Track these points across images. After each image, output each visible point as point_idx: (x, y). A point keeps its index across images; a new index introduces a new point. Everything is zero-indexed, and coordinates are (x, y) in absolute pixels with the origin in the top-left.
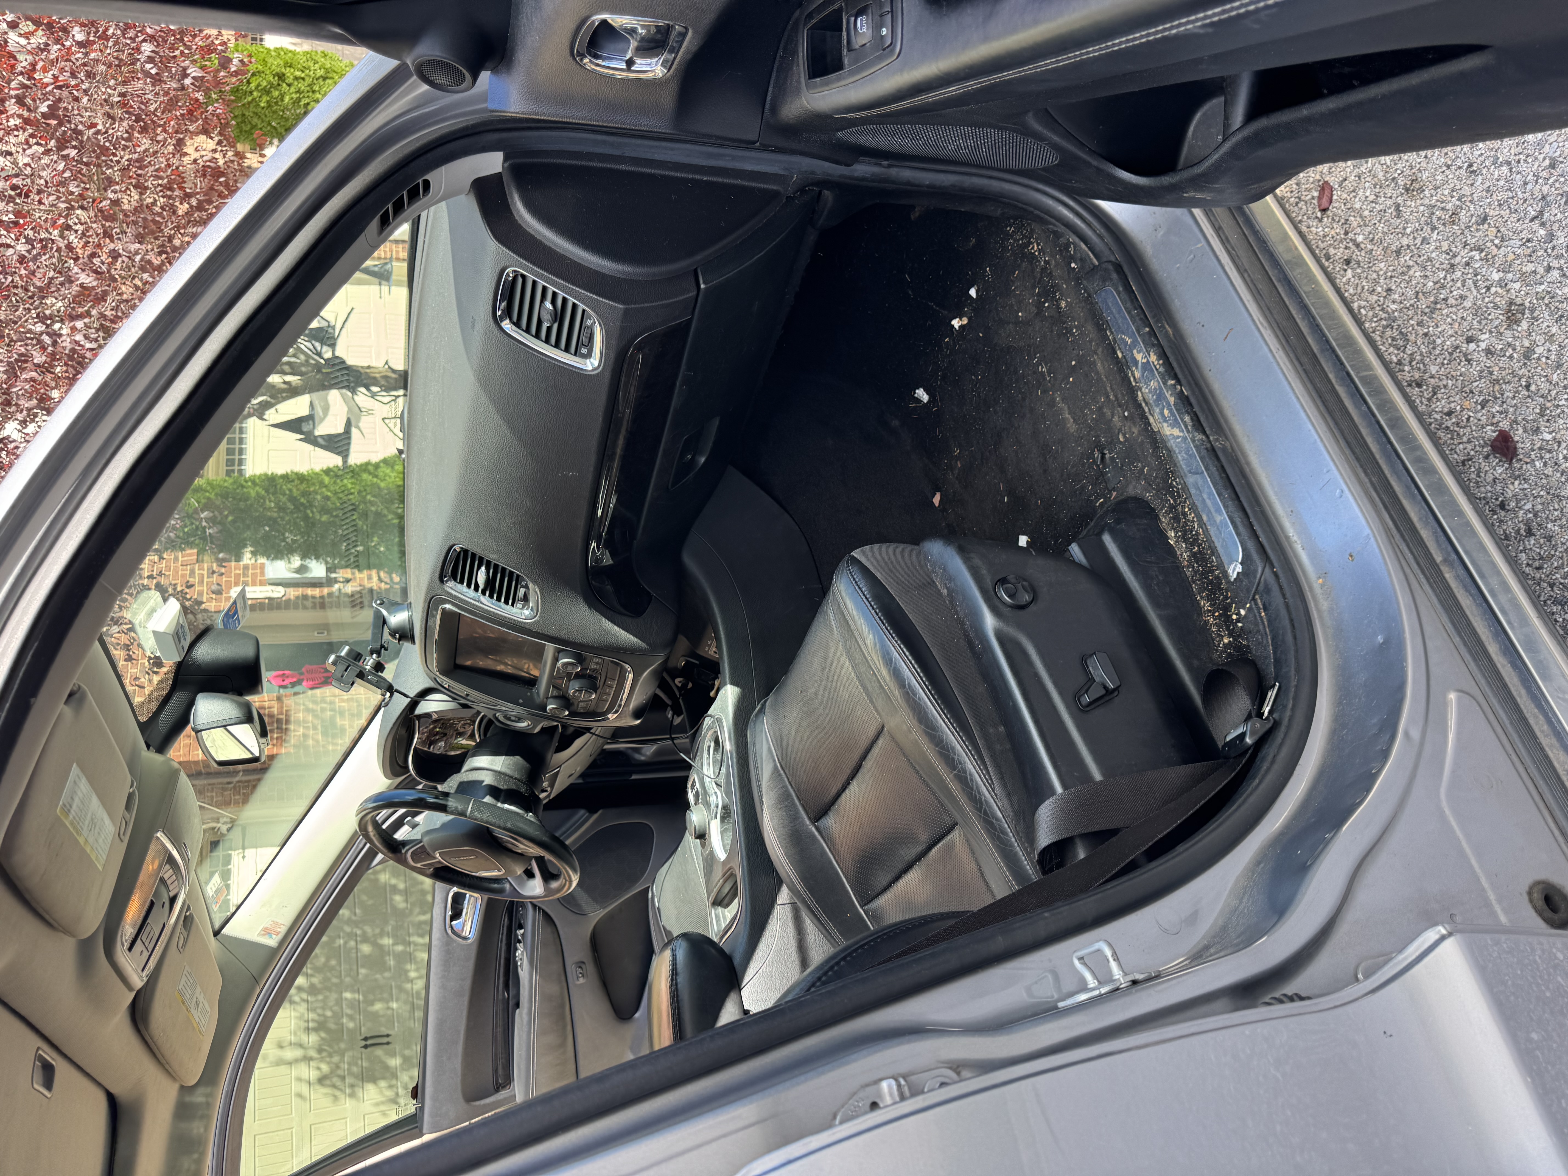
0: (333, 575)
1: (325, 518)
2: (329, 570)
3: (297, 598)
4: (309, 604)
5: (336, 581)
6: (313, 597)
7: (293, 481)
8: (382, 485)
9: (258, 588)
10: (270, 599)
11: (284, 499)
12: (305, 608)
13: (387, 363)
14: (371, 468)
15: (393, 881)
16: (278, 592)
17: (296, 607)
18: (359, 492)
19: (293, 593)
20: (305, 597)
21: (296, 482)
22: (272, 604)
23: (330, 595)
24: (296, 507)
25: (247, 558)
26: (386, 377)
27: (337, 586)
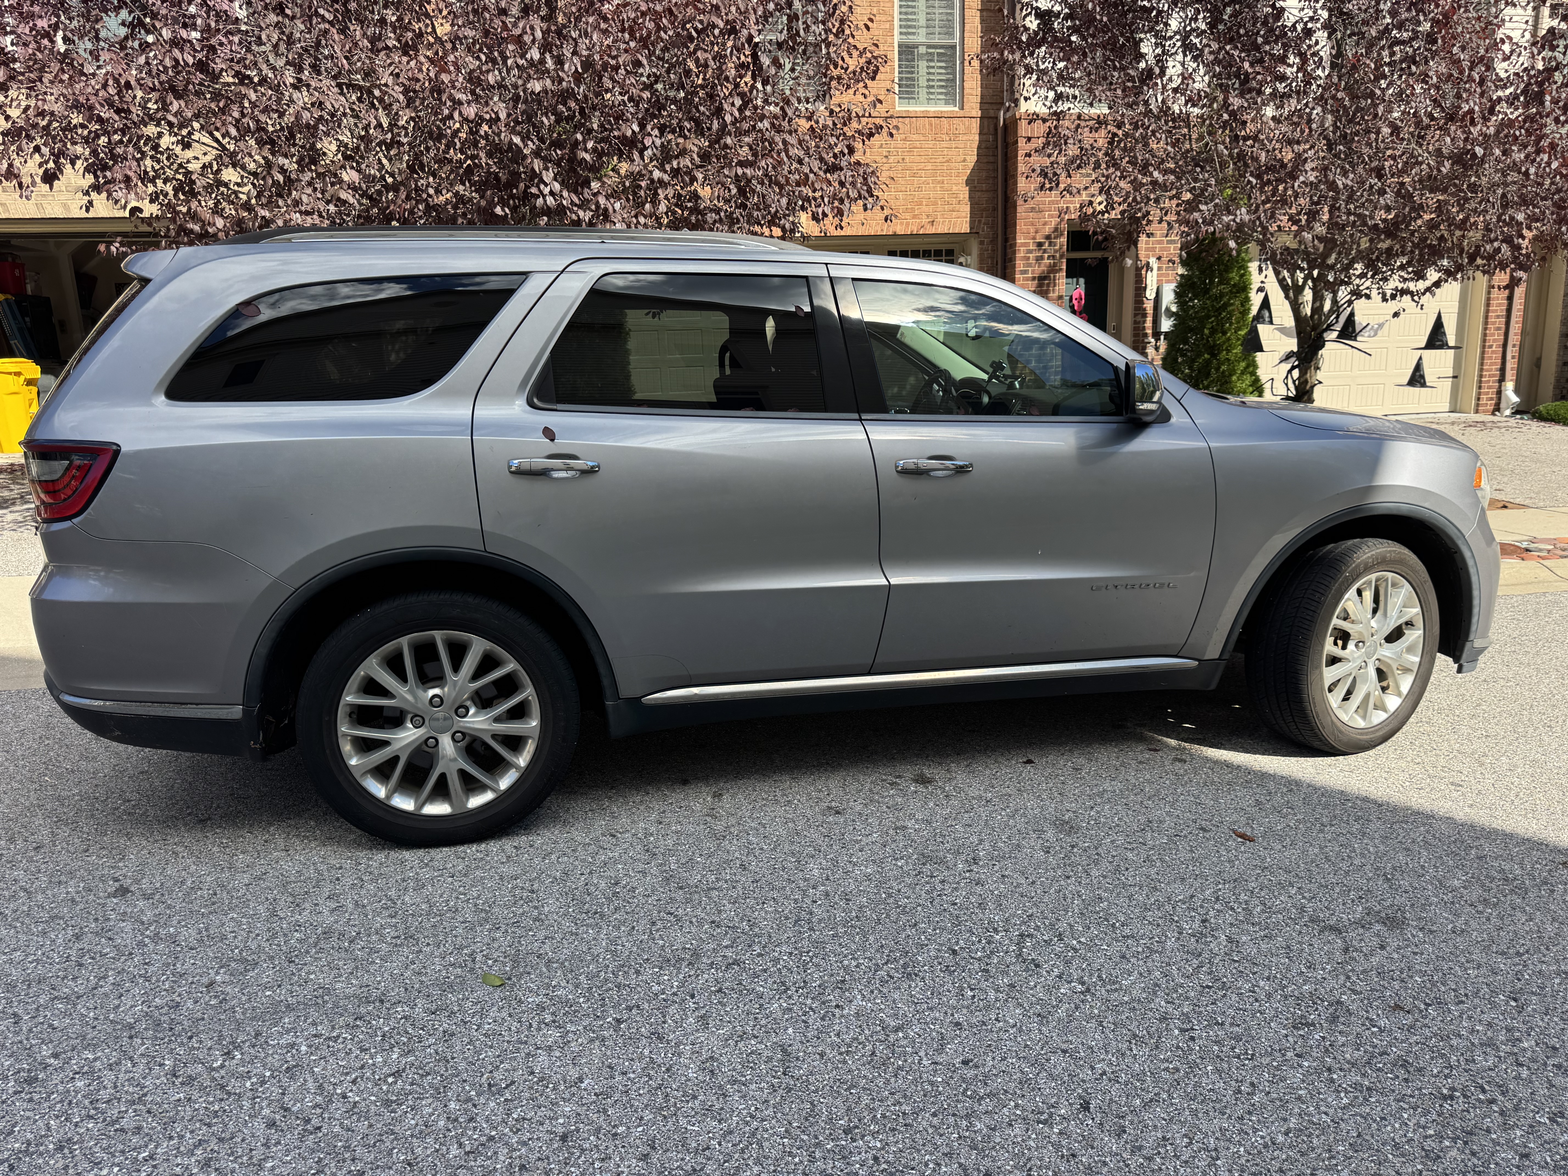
0: (1162, 337)
1: (1206, 331)
2: (1166, 334)
3: (1145, 309)
4: (1139, 318)
5: (1157, 339)
6: (1144, 322)
7: (1242, 305)
8: (1234, 378)
9: (1155, 279)
10: (1145, 288)
11: (1225, 299)
12: (1135, 315)
13: (1320, 382)
14: (1251, 369)
15: (908, 387)
16: (1150, 294)
17: (1136, 309)
18: (1228, 360)
19: (1149, 306)
20: (1145, 315)
21: (1242, 309)
22: (1140, 290)
23: (1146, 335)
24: (1217, 310)
25: (1181, 271)
26: (1306, 382)
27: (1153, 340)
